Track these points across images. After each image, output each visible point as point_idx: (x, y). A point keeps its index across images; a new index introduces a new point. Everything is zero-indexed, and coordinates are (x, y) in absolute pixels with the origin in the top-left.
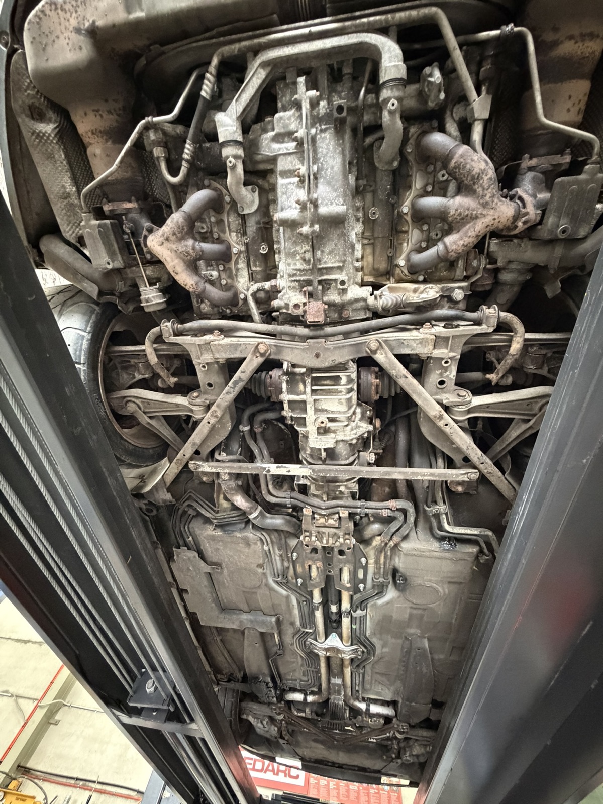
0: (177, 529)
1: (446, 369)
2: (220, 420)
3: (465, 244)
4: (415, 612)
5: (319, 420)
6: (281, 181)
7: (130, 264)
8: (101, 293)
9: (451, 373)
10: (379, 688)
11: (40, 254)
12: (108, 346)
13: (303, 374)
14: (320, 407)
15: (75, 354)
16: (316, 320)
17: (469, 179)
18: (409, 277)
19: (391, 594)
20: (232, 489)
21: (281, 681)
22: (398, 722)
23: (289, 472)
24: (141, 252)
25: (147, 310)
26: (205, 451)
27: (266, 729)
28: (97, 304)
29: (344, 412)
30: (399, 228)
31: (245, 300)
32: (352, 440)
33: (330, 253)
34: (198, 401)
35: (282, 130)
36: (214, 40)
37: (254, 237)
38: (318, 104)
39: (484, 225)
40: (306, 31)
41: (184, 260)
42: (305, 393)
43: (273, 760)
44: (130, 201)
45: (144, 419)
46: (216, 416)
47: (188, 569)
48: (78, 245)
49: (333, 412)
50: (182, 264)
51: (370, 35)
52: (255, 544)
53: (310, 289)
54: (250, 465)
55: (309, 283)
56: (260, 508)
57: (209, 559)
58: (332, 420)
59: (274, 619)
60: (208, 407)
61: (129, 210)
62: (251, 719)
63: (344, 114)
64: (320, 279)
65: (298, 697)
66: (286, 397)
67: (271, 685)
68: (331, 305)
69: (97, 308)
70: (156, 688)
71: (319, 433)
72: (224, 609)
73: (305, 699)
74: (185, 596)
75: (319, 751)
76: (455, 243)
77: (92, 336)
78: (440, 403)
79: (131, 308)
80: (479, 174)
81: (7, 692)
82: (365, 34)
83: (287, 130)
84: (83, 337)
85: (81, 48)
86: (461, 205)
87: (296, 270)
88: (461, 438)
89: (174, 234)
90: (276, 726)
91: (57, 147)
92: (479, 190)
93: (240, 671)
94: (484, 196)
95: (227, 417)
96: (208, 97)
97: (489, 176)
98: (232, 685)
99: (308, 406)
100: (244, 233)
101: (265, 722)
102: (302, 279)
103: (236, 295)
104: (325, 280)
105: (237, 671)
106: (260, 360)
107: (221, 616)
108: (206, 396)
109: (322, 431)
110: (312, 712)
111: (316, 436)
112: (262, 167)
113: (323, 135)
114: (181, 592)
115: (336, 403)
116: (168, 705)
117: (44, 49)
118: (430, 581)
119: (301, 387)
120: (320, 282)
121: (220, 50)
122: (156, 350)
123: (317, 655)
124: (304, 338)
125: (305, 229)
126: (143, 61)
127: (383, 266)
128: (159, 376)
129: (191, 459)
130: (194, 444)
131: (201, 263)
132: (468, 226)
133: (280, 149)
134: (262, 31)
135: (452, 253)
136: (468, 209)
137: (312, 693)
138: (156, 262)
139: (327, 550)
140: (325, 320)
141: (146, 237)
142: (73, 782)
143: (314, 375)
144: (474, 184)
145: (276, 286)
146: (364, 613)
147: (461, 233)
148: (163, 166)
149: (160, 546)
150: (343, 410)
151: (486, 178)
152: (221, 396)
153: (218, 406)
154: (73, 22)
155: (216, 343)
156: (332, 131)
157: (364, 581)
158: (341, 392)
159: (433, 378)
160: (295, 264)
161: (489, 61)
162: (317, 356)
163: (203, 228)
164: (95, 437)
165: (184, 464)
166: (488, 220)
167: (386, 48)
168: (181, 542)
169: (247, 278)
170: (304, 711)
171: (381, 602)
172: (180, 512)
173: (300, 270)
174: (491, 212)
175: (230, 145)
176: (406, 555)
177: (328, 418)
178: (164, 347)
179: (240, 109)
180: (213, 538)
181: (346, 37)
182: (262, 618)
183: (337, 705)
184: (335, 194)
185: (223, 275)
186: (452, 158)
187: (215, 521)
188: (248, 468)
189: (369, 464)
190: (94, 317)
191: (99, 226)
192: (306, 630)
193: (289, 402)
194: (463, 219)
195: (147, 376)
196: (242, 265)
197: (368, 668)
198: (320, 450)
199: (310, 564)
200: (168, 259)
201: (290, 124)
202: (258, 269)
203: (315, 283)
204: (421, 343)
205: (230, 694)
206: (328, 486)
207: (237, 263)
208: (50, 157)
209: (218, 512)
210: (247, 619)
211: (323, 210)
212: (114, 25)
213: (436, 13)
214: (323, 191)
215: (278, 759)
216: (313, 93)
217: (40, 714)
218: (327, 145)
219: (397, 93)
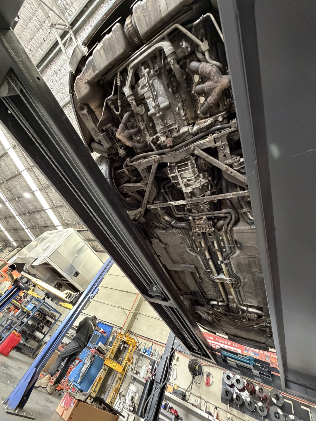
0: (150, 232)
1: (224, 150)
2: (151, 188)
3: (214, 99)
4: (250, 259)
5: (184, 181)
6: (148, 101)
7: (113, 144)
8: (109, 155)
9: (227, 151)
10: (250, 300)
11: (92, 148)
12: (114, 171)
13: (174, 166)
14: (183, 177)
15: (106, 176)
16: (170, 145)
17: (207, 75)
18: (204, 116)
19: (238, 252)
20: (163, 214)
21: (206, 295)
22: (265, 317)
23: (179, 203)
24: (115, 139)
25: (121, 157)
26: (151, 201)
27: (206, 317)
28: (108, 159)
29: (193, 177)
30: (195, 99)
31: (150, 144)
32: (199, 187)
33: (169, 119)
34: (143, 183)
35: (142, 85)
36: (117, 68)
37: (147, 121)
38: (150, 72)
39: (219, 89)
40: (139, 53)
41: (126, 138)
42: (176, 173)
43: (215, 333)
44: (109, 124)
45: (130, 194)
46: (150, 187)
47: (158, 247)
48: (100, 142)
49: (189, 177)
50: (126, 139)
51: (158, 44)
52: (177, 234)
53: (166, 134)
54: (166, 203)
55: (165, 132)
56: (175, 220)
57: (163, 242)
58: (188, 180)
59: (193, 266)
60: (147, 184)
61: (109, 127)
62: (199, 312)
63: (158, 72)
64: (168, 130)
65: (215, 303)
66: (170, 175)
67: (202, 296)
68: (175, 138)
69: (108, 160)
70: (156, 289)
71: (185, 187)
72: (174, 262)
73: (218, 304)
74: (160, 257)
75: (233, 331)
76: (210, 100)
77: (109, 169)
78: (226, 164)
79: (118, 158)
80: (210, 72)
81: (120, 307)
82: (156, 44)
83: (144, 84)
84: (107, 170)
85: (87, 88)
86: (208, 86)
87: (160, 129)
88: (240, 177)
89: (122, 131)
90: (211, 317)
91: (88, 115)
92: (212, 78)
93: (189, 290)
94: (214, 79)
95: (154, 188)
96: (120, 85)
97: (214, 71)
98: (187, 296)
99: (178, 177)
100: (144, 121)
101: (206, 315)
102: (163, 131)
103: (146, 143)
104: (171, 129)
105: (187, 290)
106: (157, 164)
107: (174, 265)
108: (145, 181)
109: (187, 186)
110: (223, 310)
111: (185, 188)
112: (141, 98)
113: (155, 81)
114: (158, 256)
115: (189, 173)
116: (161, 295)
117: (79, 92)
118: (251, 244)
119: (175, 170)
120: (169, 131)
121: (119, 70)
122: (127, 169)
123: (217, 283)
124: (168, 152)
125: (158, 115)
126: (101, 82)
127: (194, 115)
128: (130, 178)
129: (147, 205)
130: (146, 199)
131: (133, 136)
132: (213, 92)
133: (144, 91)
134: (128, 59)
135: (211, 104)
136: (211, 86)
137: (221, 302)
138: (120, 141)
139: (204, 234)
140: (173, 144)
141: (115, 133)
142: (146, 339)
143: (178, 165)
144: (210, 76)
145: (157, 136)
146: (228, 261)
147: (212, 95)
148: (114, 110)
149: (147, 239)
150: (192, 176)
151: (212, 73)
152: (149, 180)
153: (149, 184)
154: (84, 82)
155: (142, 162)
156: (157, 78)
157: (224, 247)
158: (189, 169)
159: (221, 155)
160: (160, 127)
161: (202, 29)
162: (175, 158)
163: (130, 124)
164: (115, 199)
165: (145, 207)
166: (219, 87)
167: (164, 45)
168: (153, 237)
169: (149, 136)
170: (219, 309)
171: (234, 256)
172: (150, 226)
173: (161, 129)
174: (219, 84)
175: (129, 97)
176: (236, 232)
177: (187, 180)
178: (129, 168)
179: (129, 85)
180: (162, 234)
181: (151, 48)
182: (189, 266)
183: (233, 307)
184: (164, 99)
185: (141, 138)
186: (199, 70)
187: (161, 227)
188: (165, 205)
189: (209, 195)
190: (108, 163)
191: (103, 135)
192: (208, 271)
193: (172, 177)
194: (210, 90)
195: (128, 179)
196: (146, 132)
197: (241, 288)
198: (188, 193)
199: (199, 240)
200: (122, 139)
201: (144, 82)
202: (151, 132)
203: (167, 132)
204: (209, 142)
205: (188, 300)
206: (196, 207)
207: (144, 132)
208: (87, 119)
209: (162, 223)
210: (183, 266)
211: (162, 106)
212: (92, 78)
213: (176, 26)
214: (160, 99)
215: (217, 334)
216: (147, 70)
217: (131, 315)
218: (157, 84)
219: (172, 58)
